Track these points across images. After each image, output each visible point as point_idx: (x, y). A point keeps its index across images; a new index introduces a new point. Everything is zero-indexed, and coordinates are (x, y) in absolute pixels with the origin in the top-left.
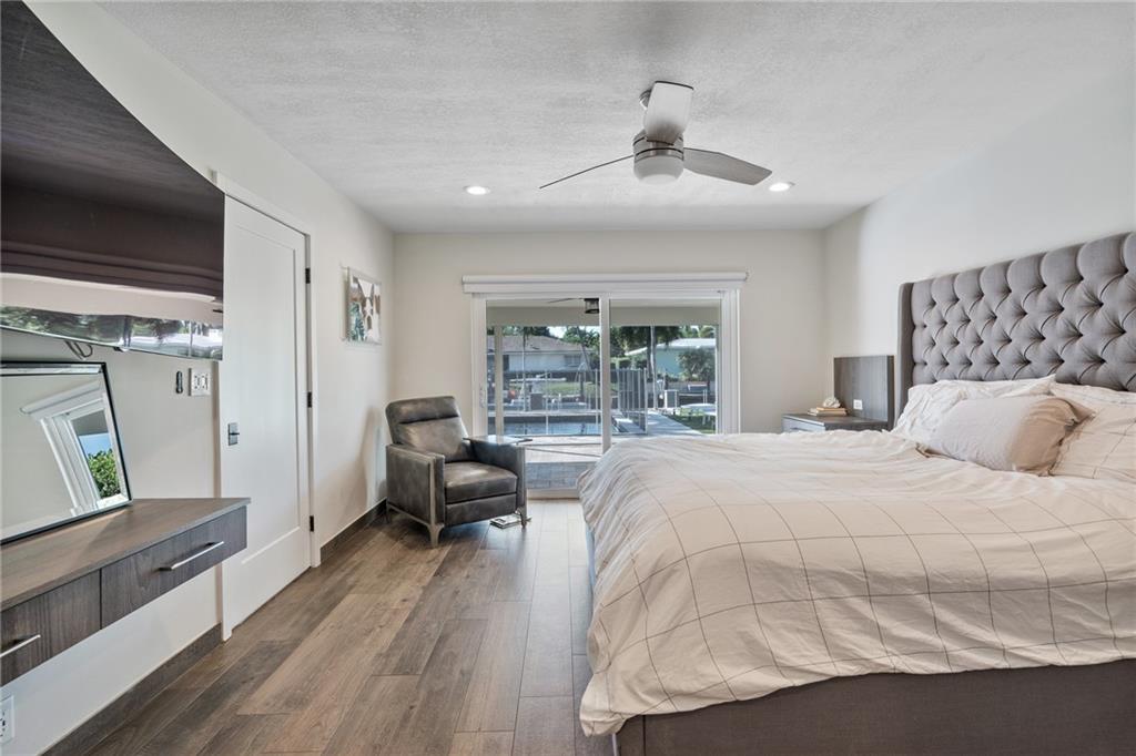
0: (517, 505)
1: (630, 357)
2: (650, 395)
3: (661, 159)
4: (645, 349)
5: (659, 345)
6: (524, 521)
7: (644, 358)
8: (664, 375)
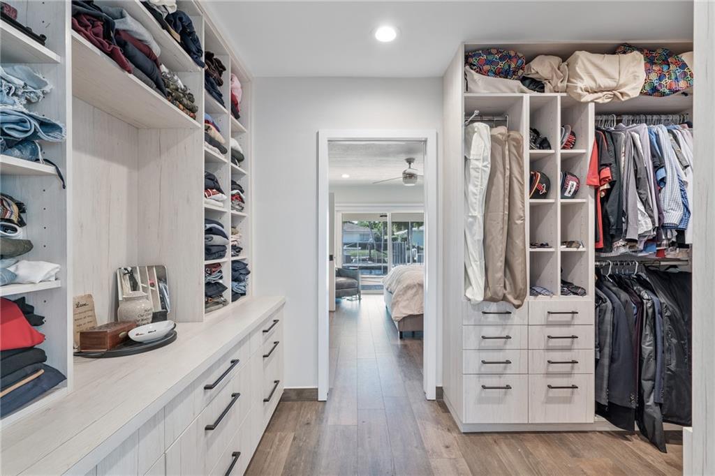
0: (358, 292)
1: (398, 235)
2: (409, 258)
3: (411, 180)
4: (406, 231)
5: (414, 229)
6: (360, 299)
7: (406, 236)
8: (416, 246)
